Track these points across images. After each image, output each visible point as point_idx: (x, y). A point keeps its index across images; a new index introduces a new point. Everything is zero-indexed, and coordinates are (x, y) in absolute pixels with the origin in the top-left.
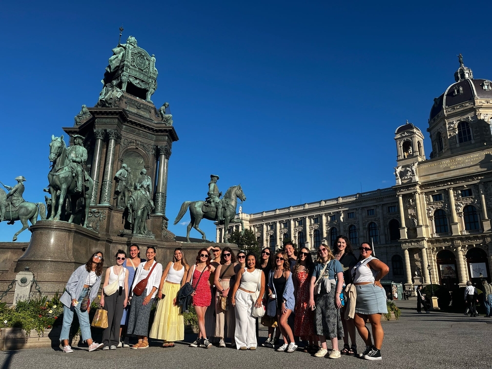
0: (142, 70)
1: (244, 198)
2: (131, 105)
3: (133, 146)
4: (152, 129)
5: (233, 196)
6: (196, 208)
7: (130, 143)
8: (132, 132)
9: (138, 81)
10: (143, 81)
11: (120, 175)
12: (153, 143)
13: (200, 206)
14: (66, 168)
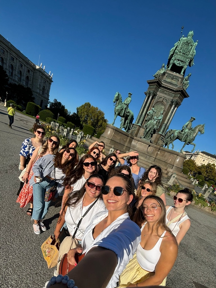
0: (184, 54)
1: (202, 132)
2: (169, 77)
3: (161, 100)
4: (173, 90)
5: (197, 130)
6: (175, 133)
7: (160, 98)
8: (163, 92)
9: (179, 62)
10: (182, 61)
11: (149, 113)
12: (172, 98)
13: (177, 133)
14: (119, 106)
